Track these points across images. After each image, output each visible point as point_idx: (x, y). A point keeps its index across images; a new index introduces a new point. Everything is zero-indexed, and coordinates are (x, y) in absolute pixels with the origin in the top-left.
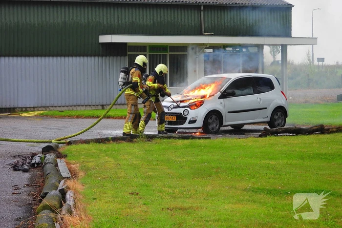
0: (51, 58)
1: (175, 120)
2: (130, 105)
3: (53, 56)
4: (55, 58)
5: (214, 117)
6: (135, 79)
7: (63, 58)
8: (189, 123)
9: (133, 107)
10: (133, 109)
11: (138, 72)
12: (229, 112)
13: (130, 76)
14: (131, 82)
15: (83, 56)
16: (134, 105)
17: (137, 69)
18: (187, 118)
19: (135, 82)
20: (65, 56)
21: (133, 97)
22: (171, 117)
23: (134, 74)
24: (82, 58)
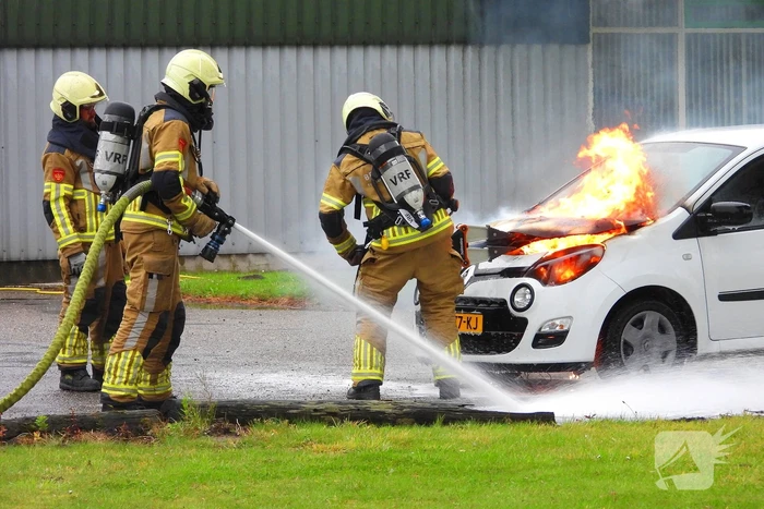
0: (256, 55)
1: (479, 331)
2: (142, 273)
3: (264, 44)
4: (273, 54)
5: (651, 318)
6: (167, 157)
7: (307, 54)
8: (536, 344)
9: (154, 283)
10: (152, 293)
11: (179, 125)
12: (724, 297)
13: (145, 145)
14: (147, 174)
15: (397, 42)
16: (160, 277)
17: (172, 113)
18: (524, 322)
19: (166, 172)
20: (315, 44)
21: (158, 237)
22: (465, 316)
23: (163, 138)
24: (390, 53)
